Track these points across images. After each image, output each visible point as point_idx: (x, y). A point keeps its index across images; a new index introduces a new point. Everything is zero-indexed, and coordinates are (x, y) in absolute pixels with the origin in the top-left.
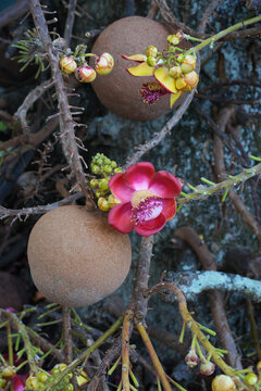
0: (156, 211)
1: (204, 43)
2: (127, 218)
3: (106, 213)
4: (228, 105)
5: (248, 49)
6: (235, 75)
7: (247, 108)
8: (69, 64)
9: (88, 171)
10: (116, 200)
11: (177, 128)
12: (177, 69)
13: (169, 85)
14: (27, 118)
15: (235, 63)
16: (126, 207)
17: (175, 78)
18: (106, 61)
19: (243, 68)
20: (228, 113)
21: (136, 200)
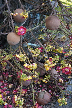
0: (24, 32)
1: (29, 12)
2: (20, 33)
3: (17, 33)
4: (31, 21)
5: (33, 14)
6: (32, 17)
7: (33, 22)
8: (12, 14)
9: (15, 28)
10: (18, 31)
11: (24, 25)
12: (26, 15)
13: (25, 17)
14: (5, 22)
15: (32, 16)
16: (20, 32)
17: (26, 16)
18: (17, 13)
19: (33, 16)
20: (31, 23)
21: (21, 31)
